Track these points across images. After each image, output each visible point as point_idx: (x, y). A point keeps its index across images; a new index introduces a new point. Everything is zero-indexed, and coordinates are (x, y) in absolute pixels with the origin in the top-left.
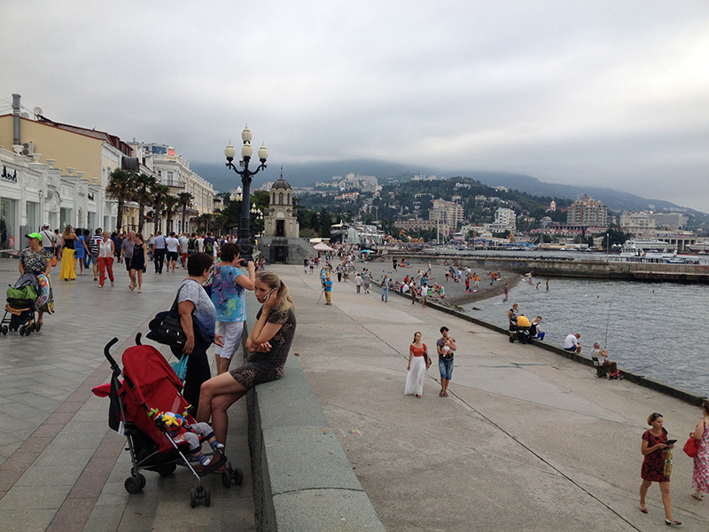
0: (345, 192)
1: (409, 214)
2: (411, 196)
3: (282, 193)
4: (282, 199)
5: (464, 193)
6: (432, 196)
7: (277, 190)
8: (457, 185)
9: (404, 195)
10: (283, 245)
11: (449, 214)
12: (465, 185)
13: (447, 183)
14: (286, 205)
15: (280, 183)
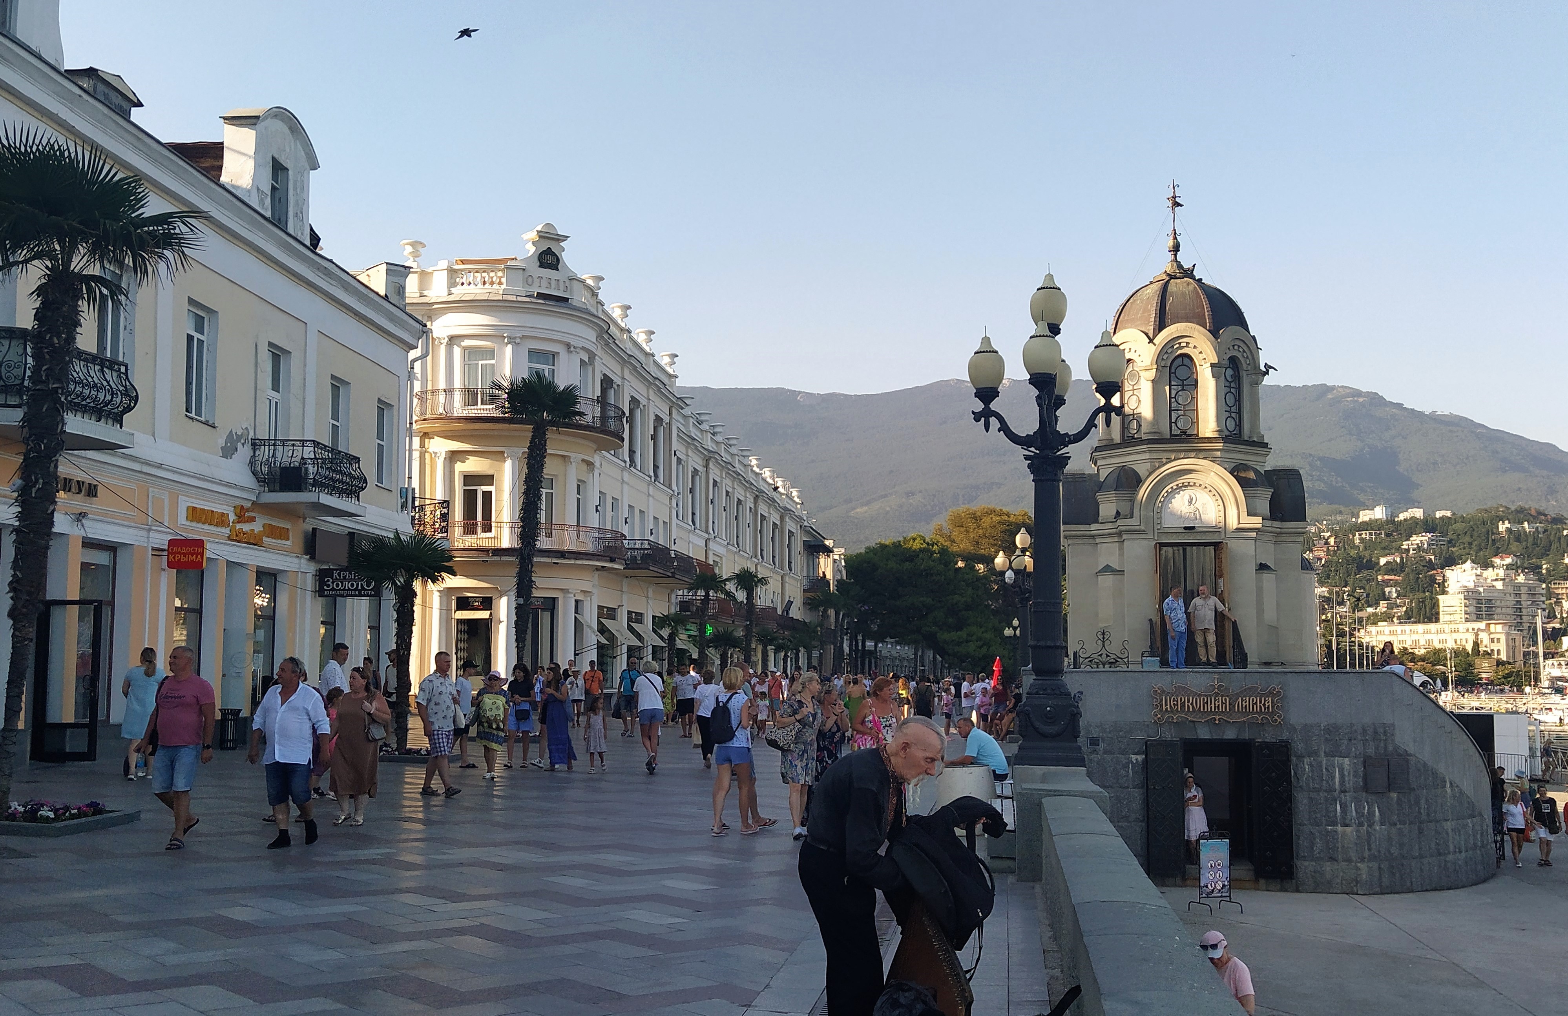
1: (1370, 610)
2: (1370, 561)
3: (1191, 359)
4: (1195, 399)
5: (1527, 547)
6: (1432, 557)
7: (1151, 341)
8: (1503, 527)
9: (1349, 560)
10: (1246, 736)
11: (1503, 603)
12: (1526, 525)
13: (1471, 523)
14: (1226, 439)
15: (1172, 294)
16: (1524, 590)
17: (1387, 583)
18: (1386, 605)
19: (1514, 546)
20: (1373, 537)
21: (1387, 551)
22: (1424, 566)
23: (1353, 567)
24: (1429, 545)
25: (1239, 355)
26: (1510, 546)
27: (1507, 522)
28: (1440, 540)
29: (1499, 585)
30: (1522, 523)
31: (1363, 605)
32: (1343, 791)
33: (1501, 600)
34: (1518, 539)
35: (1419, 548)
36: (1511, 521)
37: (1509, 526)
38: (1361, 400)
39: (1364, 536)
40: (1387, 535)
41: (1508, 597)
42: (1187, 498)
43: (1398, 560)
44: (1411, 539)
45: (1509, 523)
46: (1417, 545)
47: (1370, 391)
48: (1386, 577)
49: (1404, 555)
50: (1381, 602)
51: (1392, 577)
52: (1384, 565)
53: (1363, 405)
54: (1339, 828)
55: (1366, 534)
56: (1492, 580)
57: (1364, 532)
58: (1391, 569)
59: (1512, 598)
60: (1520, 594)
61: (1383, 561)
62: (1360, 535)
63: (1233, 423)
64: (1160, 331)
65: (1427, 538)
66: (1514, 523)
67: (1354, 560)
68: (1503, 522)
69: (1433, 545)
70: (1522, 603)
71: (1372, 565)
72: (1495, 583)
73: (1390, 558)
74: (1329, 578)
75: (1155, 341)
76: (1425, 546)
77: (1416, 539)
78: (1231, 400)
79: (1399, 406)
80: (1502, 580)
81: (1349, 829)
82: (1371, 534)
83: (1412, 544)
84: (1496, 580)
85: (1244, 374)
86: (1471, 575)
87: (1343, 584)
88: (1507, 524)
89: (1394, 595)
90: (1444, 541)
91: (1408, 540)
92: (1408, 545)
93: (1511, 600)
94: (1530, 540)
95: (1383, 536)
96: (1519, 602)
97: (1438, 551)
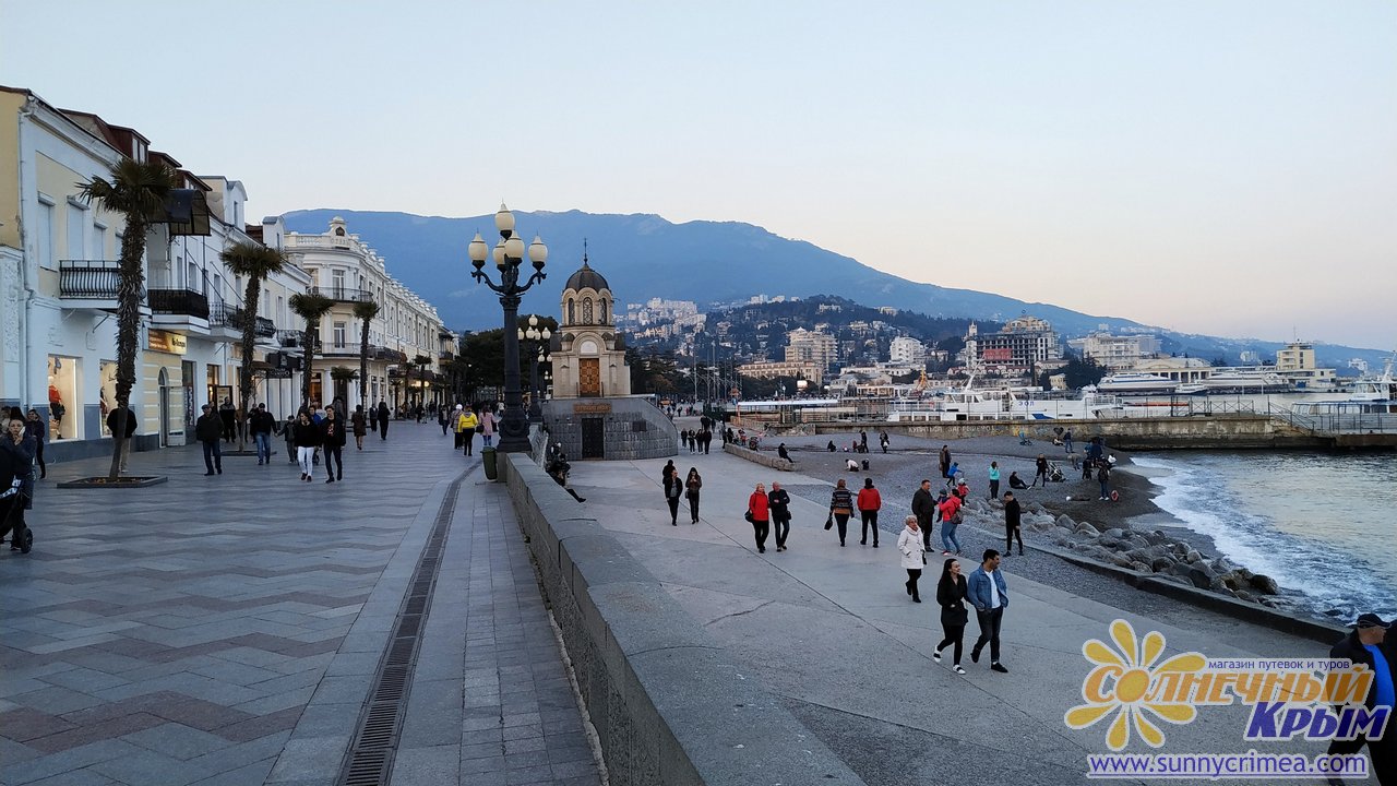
0: (651, 326)
2: (752, 327)
3: (590, 299)
4: (591, 312)
7: (577, 293)
8: (821, 307)
9: (741, 327)
11: (816, 351)
14: (601, 325)
15: (584, 277)
27: (823, 304)
32: (627, 431)
37: (824, 307)
49: (770, 324)
58: (764, 331)
64: (581, 289)
66: (826, 305)
67: (744, 326)
71: (754, 329)
78: (603, 312)
86: (801, 335)
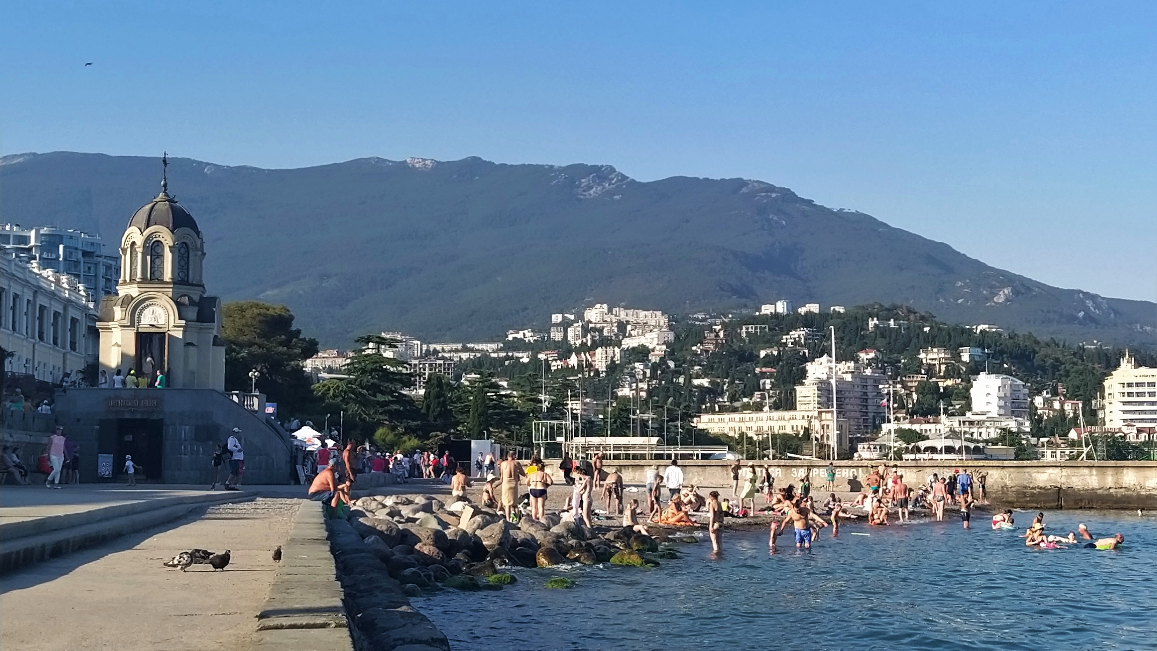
1: (745, 400)
2: (751, 354)
3: (162, 243)
4: (163, 262)
5: (890, 343)
6: (806, 351)
7: (142, 233)
8: (872, 323)
9: (732, 353)
10: (145, 417)
11: (851, 395)
12: (892, 322)
13: (846, 319)
14: (174, 283)
15: (155, 210)
16: (870, 382)
17: (763, 375)
18: (759, 396)
19: (880, 342)
20: (758, 330)
21: (768, 345)
22: (798, 359)
23: (734, 359)
24: (805, 339)
25: (188, 242)
26: (876, 342)
27: (875, 319)
28: (816, 335)
29: (848, 377)
30: (889, 320)
31: (740, 395)
32: (185, 440)
33: (850, 392)
34: (883, 336)
35: (795, 343)
36: (880, 317)
37: (877, 322)
38: (774, 195)
39: (750, 330)
40: (770, 329)
41: (856, 389)
42: (151, 311)
43: (775, 353)
44: (791, 333)
45: (878, 320)
46: (795, 339)
47: (783, 186)
48: (764, 369)
49: (781, 349)
50: (756, 393)
51: (769, 369)
52: (764, 357)
53: (776, 200)
54: (183, 456)
55: (752, 328)
56: (843, 373)
57: (750, 326)
58: (769, 361)
59: (859, 389)
60: (866, 386)
61: (763, 354)
62: (747, 329)
63: (184, 274)
64: (147, 227)
65: (804, 333)
66: (882, 320)
67: (736, 352)
68: (873, 320)
69: (810, 339)
70: (868, 394)
71: (753, 358)
72: (845, 376)
73: (769, 352)
74: (713, 370)
75: (144, 234)
76: (802, 341)
77: (795, 334)
78: (183, 263)
79: (810, 202)
80: (851, 372)
81: (186, 456)
82: (756, 328)
83: (791, 339)
84: (847, 372)
85: (191, 251)
86: (825, 367)
87: (725, 375)
88: (876, 321)
89: (768, 387)
90: (818, 335)
91: (788, 334)
92: (787, 339)
93: (858, 391)
94: (893, 336)
95: (767, 330)
96: (865, 393)
97: (812, 345)
